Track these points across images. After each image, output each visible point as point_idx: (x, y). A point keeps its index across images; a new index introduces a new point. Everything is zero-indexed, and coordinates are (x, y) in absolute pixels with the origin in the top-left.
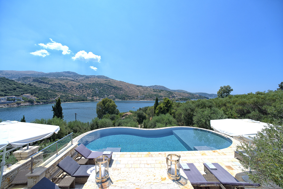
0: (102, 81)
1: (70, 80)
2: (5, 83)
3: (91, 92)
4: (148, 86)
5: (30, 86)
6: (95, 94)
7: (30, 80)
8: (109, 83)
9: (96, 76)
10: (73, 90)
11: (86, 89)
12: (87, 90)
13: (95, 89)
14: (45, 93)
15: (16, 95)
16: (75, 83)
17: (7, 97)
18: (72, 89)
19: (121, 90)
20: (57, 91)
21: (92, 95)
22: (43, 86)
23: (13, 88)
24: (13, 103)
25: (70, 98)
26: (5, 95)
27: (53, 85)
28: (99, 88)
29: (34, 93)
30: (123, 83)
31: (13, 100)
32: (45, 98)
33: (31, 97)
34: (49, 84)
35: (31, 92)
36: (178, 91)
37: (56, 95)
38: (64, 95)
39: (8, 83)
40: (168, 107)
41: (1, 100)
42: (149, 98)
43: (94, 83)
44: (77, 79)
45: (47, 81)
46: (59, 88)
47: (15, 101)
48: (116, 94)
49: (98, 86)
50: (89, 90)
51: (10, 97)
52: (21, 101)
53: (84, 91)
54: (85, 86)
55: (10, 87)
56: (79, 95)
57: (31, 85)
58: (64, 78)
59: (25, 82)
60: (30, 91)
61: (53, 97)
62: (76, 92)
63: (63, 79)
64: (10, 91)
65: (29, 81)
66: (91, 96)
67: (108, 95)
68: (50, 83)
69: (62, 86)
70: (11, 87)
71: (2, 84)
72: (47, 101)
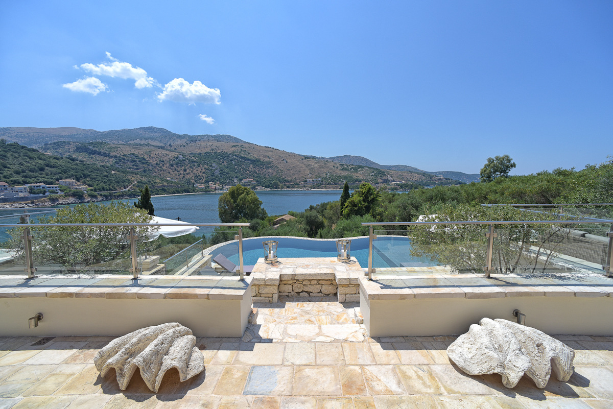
0: (227, 148)
1: (156, 147)
2: (20, 156)
3: (204, 173)
4: (330, 158)
5: (71, 162)
6: (213, 176)
7: (69, 149)
8: (243, 153)
9: (212, 136)
10: (164, 168)
11: (191, 167)
12: (194, 168)
13: (211, 166)
14: (105, 176)
15: (46, 181)
16: (168, 152)
17: (29, 185)
18: (161, 167)
19: (268, 168)
20: (129, 172)
21: (205, 179)
22: (98, 161)
23: (38, 167)
24: (43, 198)
25: (159, 187)
26: (25, 183)
27: (119, 160)
28: (221, 163)
29: (81, 177)
30: (272, 152)
31: (41, 192)
32: (105, 187)
33: (78, 186)
34: (112, 157)
35: (76, 176)
36: (398, 168)
37: (130, 181)
38: (144, 179)
39: (26, 156)
40: (369, 202)
41: (18, 192)
42: (330, 184)
43: (208, 153)
44: (170, 145)
45: (106, 150)
46: (133, 165)
47: (47, 194)
48: (257, 177)
49: (218, 159)
50: (199, 169)
51: (34, 187)
52: (58, 195)
53: (188, 171)
54: (189, 160)
55: (31, 164)
56: (177, 178)
57: (73, 160)
58: (142, 142)
59: (61, 154)
60: (72, 172)
61: (122, 184)
62: (169, 173)
63: (141, 145)
64: (33, 172)
65: (68, 152)
66: (203, 182)
67: (240, 179)
68: (112, 154)
69: (139, 161)
70: (34, 164)
71: (15, 157)
72: (111, 195)
